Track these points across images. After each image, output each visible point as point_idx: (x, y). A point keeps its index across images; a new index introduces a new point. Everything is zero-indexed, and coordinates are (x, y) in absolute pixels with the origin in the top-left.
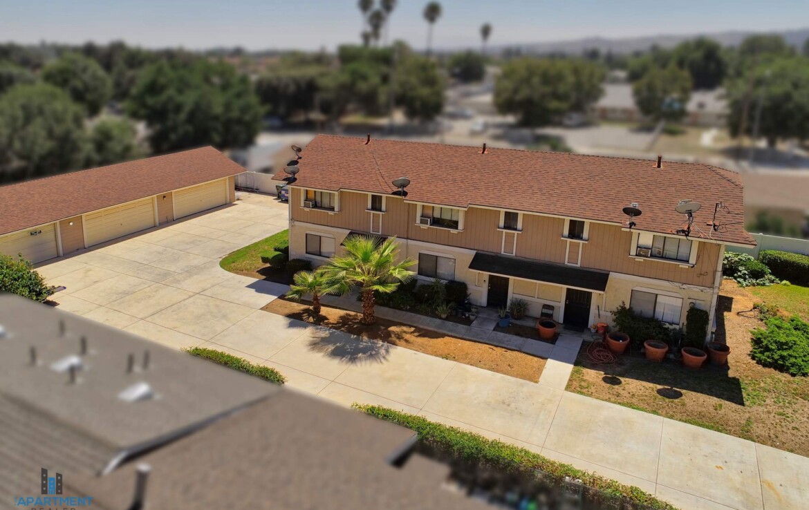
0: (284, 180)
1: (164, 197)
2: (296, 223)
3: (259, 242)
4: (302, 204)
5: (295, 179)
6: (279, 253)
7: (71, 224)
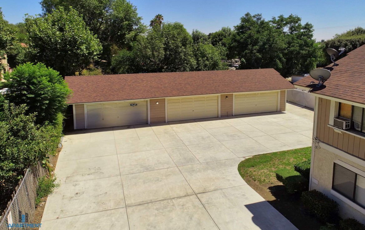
0: (308, 86)
1: (227, 97)
2: (322, 145)
3: (288, 151)
4: (331, 122)
5: (323, 87)
6: (298, 174)
7: (157, 103)
